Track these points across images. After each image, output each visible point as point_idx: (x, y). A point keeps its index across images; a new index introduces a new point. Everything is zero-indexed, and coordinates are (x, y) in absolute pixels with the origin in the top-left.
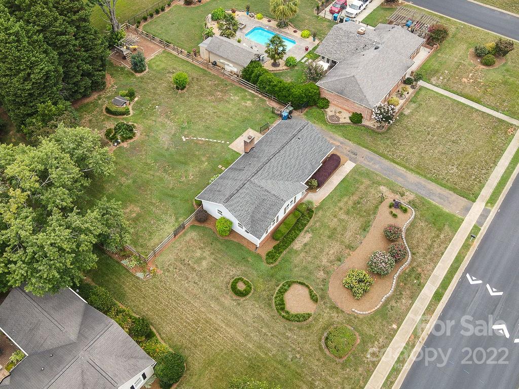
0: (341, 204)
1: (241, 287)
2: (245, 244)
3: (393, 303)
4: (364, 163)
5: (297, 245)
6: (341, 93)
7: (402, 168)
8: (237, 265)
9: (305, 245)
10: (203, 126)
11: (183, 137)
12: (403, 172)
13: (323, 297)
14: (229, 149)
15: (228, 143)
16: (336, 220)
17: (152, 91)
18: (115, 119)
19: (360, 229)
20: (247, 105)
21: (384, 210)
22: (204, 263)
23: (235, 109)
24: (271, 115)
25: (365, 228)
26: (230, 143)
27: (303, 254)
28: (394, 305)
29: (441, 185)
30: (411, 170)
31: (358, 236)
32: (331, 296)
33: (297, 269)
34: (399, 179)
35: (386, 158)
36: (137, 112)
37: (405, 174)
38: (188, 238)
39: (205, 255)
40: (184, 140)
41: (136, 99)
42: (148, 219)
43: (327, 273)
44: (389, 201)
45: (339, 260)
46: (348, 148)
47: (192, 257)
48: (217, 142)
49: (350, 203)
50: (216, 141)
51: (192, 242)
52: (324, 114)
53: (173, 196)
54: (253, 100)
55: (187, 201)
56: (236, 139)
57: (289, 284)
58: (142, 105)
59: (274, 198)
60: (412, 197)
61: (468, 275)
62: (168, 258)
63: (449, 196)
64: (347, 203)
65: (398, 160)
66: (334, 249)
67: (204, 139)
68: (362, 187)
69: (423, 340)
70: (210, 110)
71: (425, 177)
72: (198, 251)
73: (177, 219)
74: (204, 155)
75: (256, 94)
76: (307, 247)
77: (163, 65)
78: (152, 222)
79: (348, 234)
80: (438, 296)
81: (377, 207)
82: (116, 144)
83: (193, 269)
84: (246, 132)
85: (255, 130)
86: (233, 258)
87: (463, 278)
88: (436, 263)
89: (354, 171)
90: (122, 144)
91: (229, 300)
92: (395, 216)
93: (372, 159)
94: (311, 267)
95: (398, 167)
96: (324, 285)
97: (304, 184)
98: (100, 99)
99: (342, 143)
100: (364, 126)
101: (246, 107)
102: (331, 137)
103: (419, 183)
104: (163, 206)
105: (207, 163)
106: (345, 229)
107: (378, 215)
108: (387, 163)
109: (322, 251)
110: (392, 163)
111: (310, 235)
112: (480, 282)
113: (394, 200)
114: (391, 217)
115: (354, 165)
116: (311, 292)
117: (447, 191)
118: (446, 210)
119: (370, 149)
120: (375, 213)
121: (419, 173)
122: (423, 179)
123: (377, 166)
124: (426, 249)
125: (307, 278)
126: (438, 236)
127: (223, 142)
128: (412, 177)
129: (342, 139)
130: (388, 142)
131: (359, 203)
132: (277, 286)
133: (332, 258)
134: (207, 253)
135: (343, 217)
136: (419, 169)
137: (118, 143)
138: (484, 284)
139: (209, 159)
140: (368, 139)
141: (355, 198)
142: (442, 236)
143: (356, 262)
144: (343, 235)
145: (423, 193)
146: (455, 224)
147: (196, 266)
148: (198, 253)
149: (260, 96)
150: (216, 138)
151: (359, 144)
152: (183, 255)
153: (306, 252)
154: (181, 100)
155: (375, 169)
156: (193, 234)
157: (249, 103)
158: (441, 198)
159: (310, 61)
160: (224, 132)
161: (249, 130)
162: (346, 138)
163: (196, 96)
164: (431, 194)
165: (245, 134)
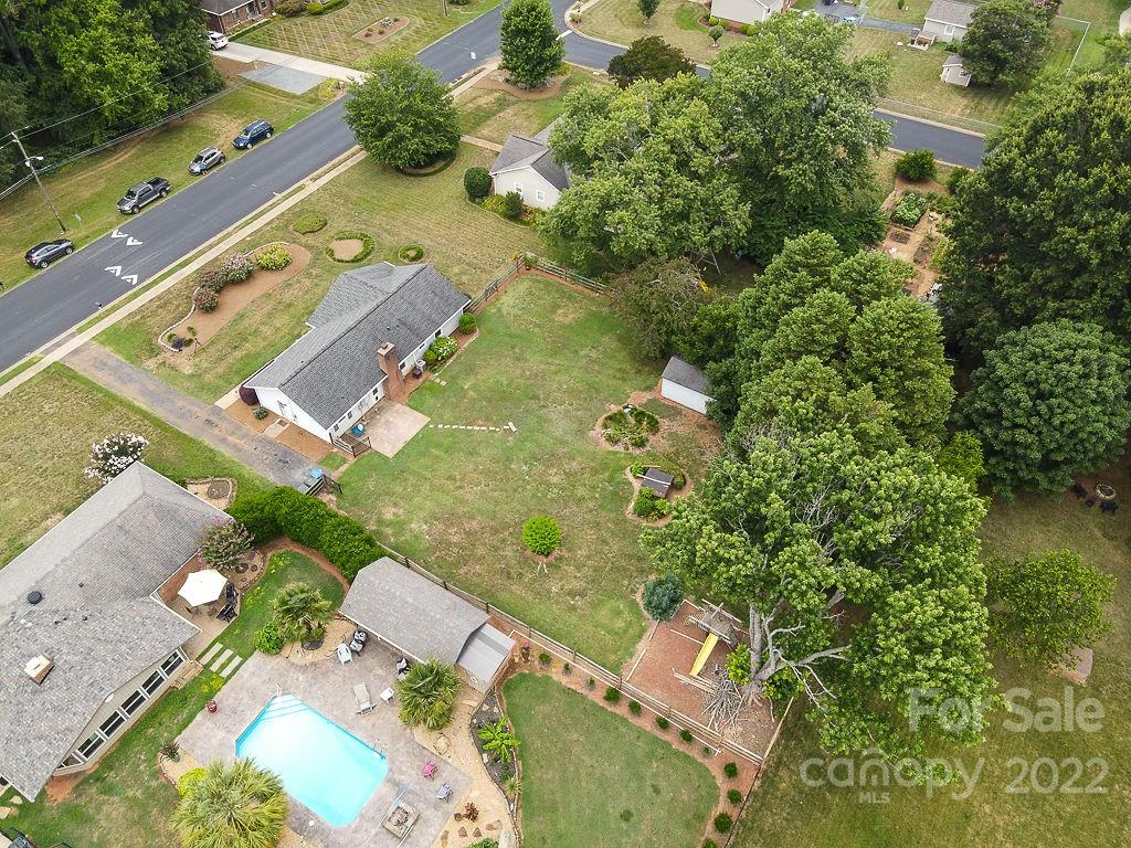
1: (412, 253)
4: (199, 407)
10: (480, 455)
11: (514, 429)
12: (141, 399)
13: (319, 253)
15: (432, 426)
20: (394, 510)
23: (418, 499)
26: (427, 425)
36: (619, 477)
40: (511, 424)
41: (631, 504)
44: (188, 350)
45: (289, 284)
46: (216, 431)
48: (452, 424)
50: (455, 427)
55: (490, 332)
56: (417, 436)
57: (356, 259)
58: (615, 493)
60: (151, 364)
61: (135, 283)
63: (88, 368)
67: (477, 428)
68: (220, 370)
70: (471, 492)
73: (499, 310)
74: (472, 399)
81: (211, 342)
83: (469, 265)
84: (396, 451)
85: (380, 455)
88: (167, 291)
90: (621, 409)
91: (426, 243)
92: (191, 329)
93: (182, 416)
95: (144, 407)
99: (224, 440)
101: (395, 505)
102: (239, 450)
105: (467, 388)
107: (214, 333)
112: (125, 277)
113: (180, 351)
114: (197, 329)
115: (218, 403)
116: (333, 254)
117: (85, 375)
118: (108, 349)
119: (176, 432)
120: (218, 336)
121: (114, 398)
122: (113, 391)
123: (180, 404)
125: (333, 266)
126: (143, 317)
127: (441, 426)
128: (129, 393)
129: (221, 449)
131: (236, 348)
132: (370, 258)
133: (296, 285)
135: (264, 329)
136: (108, 403)
138: (122, 276)
139: (462, 393)
140: (170, 454)
141: (238, 354)
142: (137, 317)
144: (274, 309)
145: (129, 369)
146: (112, 337)
147: (466, 268)
148: (465, 279)
150: (453, 433)
151: (191, 441)
157: (388, 514)
158: (105, 364)
159: (214, 668)
160: (438, 446)
161: (390, 455)
162: (211, 451)
163: (506, 526)
164: (115, 370)
165: (400, 446)
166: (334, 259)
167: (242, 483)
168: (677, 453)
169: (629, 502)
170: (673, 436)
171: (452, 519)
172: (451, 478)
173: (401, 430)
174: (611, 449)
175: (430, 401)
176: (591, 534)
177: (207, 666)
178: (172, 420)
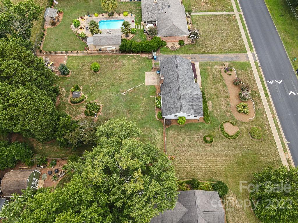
0: (209, 82)
1: (208, 139)
2: (193, 122)
3: (257, 107)
4: (201, 60)
5: (210, 109)
6: (171, 35)
7: (215, 54)
8: (198, 132)
9: (212, 106)
10: (126, 83)
11: (122, 93)
13: (236, 122)
14: (147, 86)
15: (143, 84)
16: (213, 90)
17: (84, 80)
18: (82, 105)
19: (224, 87)
20: (134, 62)
21: (225, 75)
22: (186, 140)
23: (131, 67)
24: (148, 60)
25: (225, 86)
26: (145, 83)
27: (215, 111)
28: (258, 108)
29: (232, 53)
30: (218, 53)
31: (226, 91)
32: (238, 119)
33: (219, 118)
34: (217, 59)
35: (206, 53)
36: (88, 95)
37: (217, 56)
38: (170, 135)
39: (183, 137)
40: (124, 94)
41: (81, 89)
42: (146, 139)
43: (228, 112)
44: (223, 70)
45: (228, 104)
46: (190, 58)
47: (180, 141)
48: (139, 87)
49: (211, 80)
50: (137, 86)
51: (173, 136)
52: (167, 47)
53: (145, 122)
54: (134, 58)
56: (145, 80)
57: (222, 125)
58: (87, 90)
59: (196, 96)
60: (227, 64)
61: (268, 81)
62: (171, 148)
63: (238, 55)
64: (210, 80)
65: (210, 52)
66: (223, 101)
67: (132, 89)
68: (209, 71)
69: (276, 113)
70: (121, 74)
71: (224, 53)
72: (179, 137)
74: (140, 96)
75: (132, 54)
76: (214, 107)
77: (76, 65)
78: (149, 139)
79: (222, 92)
80: (266, 95)
81: (221, 75)
82: (96, 116)
83: (185, 146)
84: (146, 74)
85: (148, 71)
86: (194, 130)
87: (267, 83)
88: (256, 83)
89: (201, 65)
90: (98, 114)
92: (230, 75)
93: (202, 57)
94: (222, 113)
95: (213, 54)
96: (232, 117)
97: (195, 83)
98: (62, 99)
99: (186, 57)
100: (186, 44)
103: (225, 57)
104: (147, 129)
105: (144, 99)
106: (219, 91)
107: (224, 78)
108: (208, 55)
109: (220, 105)
110: (210, 54)
111: (210, 102)
112: (273, 81)
113: (224, 69)
114: (229, 76)
115: (198, 63)
116: (231, 123)
118: (242, 62)
119: (198, 53)
120: (222, 78)
121: (222, 53)
123: (206, 59)
124: (249, 81)
125: (225, 119)
127: (141, 85)
128: (221, 56)
129: (184, 55)
130: (201, 46)
131: (214, 78)
132: (219, 129)
133: (226, 105)
134: (183, 136)
136: (220, 51)
137: (96, 115)
138: (275, 81)
139: (144, 96)
140: (193, 49)
141: (211, 76)
142: (249, 72)
143: (234, 101)
144: (220, 94)
145: (230, 60)
146: (249, 65)
147: (185, 144)
148: (180, 138)
149: (135, 54)
151: (192, 53)
152: (175, 144)
153: (215, 109)
154: (102, 76)
155: (207, 60)
156: (170, 132)
157: (134, 61)
158: (237, 58)
159: (139, 26)
160: (137, 80)
161: (146, 72)
162: (185, 54)
163: (107, 71)
164: (232, 58)
165: (146, 76)
166: (228, 122)
167: (171, 51)
168: (76, 109)
169: (83, 90)
170: (80, 113)
171: (120, 66)
172: (128, 74)
173: (149, 79)
174: (94, 101)
175: (150, 90)
176: (87, 78)
177: (141, 26)
178: (203, 55)
